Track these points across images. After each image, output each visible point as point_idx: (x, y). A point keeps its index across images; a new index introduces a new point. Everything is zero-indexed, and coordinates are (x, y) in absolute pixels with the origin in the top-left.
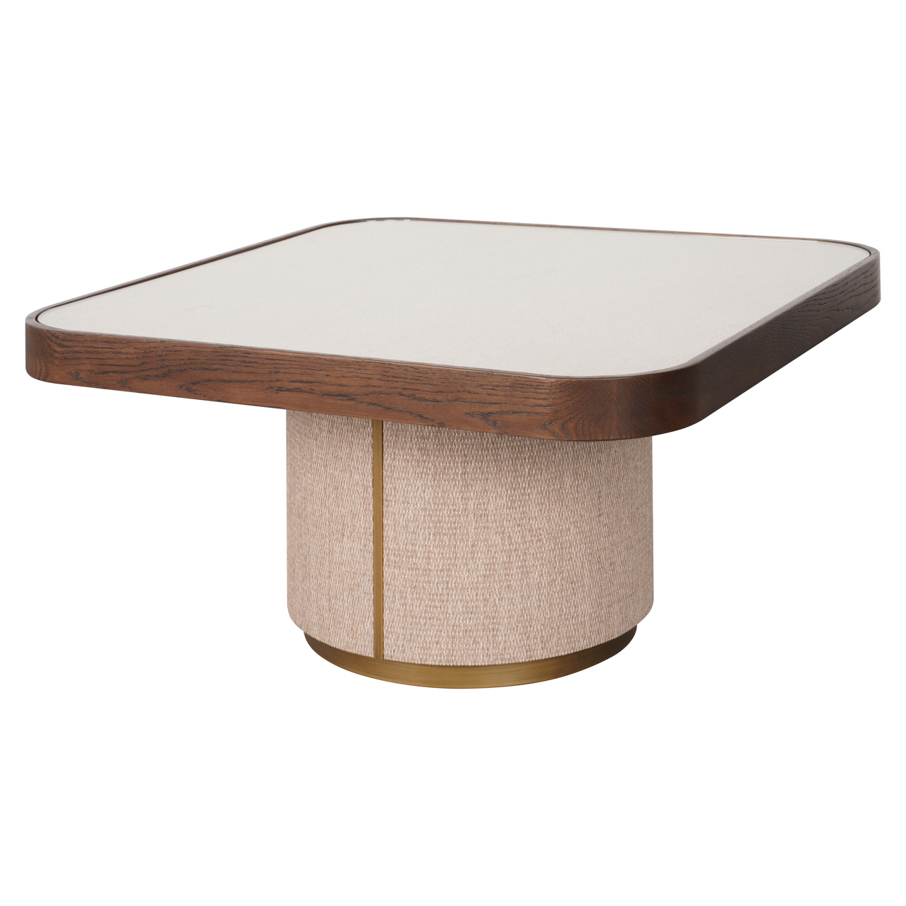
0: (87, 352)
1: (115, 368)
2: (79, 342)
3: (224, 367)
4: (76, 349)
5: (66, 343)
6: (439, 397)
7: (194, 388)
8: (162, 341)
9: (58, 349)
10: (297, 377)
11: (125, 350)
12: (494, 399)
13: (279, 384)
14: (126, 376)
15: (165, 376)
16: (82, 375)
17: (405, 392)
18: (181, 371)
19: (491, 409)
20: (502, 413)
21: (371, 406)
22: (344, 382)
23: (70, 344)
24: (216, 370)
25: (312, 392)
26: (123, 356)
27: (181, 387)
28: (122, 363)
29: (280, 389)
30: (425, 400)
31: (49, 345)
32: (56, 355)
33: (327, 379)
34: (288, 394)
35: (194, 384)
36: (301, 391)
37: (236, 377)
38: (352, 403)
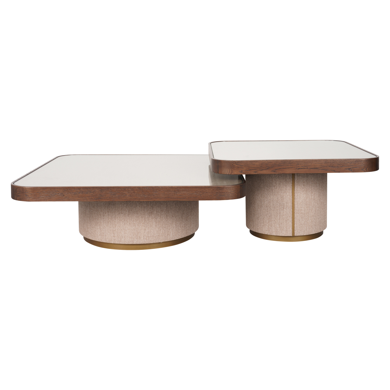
0: (245, 165)
1: (253, 168)
2: (242, 163)
3: (284, 165)
4: (241, 165)
5: (238, 164)
6: (339, 166)
7: (276, 171)
8: (267, 160)
9: (236, 165)
10: (304, 165)
11: (256, 163)
12: (351, 165)
13: (299, 167)
14: (256, 170)
15: (267, 169)
16: (243, 171)
17: (330, 166)
18: (272, 167)
19: (351, 167)
20: (353, 168)
21: (322, 170)
22: (315, 165)
23: (240, 163)
24: (282, 166)
25: (307, 168)
26: (255, 165)
27: (272, 171)
28: (255, 167)
29: (299, 169)
30: (336, 167)
31: (233, 165)
32: (235, 167)
33: (311, 165)
34: (301, 169)
35: (276, 170)
36: (305, 168)
37: (288, 167)
38: (317, 170)
